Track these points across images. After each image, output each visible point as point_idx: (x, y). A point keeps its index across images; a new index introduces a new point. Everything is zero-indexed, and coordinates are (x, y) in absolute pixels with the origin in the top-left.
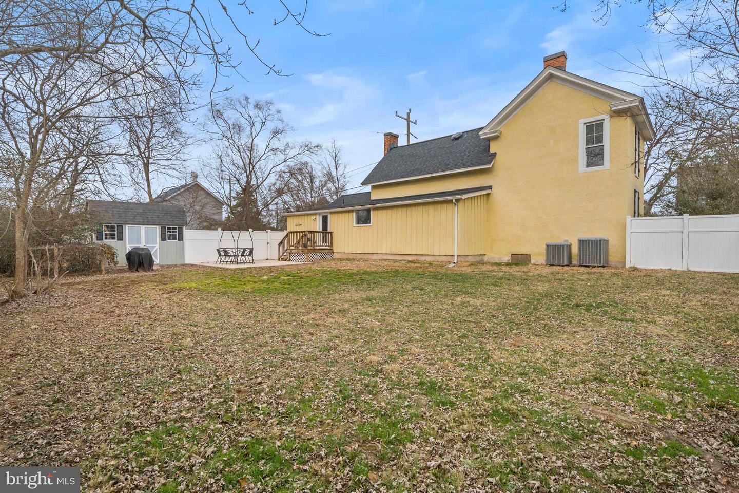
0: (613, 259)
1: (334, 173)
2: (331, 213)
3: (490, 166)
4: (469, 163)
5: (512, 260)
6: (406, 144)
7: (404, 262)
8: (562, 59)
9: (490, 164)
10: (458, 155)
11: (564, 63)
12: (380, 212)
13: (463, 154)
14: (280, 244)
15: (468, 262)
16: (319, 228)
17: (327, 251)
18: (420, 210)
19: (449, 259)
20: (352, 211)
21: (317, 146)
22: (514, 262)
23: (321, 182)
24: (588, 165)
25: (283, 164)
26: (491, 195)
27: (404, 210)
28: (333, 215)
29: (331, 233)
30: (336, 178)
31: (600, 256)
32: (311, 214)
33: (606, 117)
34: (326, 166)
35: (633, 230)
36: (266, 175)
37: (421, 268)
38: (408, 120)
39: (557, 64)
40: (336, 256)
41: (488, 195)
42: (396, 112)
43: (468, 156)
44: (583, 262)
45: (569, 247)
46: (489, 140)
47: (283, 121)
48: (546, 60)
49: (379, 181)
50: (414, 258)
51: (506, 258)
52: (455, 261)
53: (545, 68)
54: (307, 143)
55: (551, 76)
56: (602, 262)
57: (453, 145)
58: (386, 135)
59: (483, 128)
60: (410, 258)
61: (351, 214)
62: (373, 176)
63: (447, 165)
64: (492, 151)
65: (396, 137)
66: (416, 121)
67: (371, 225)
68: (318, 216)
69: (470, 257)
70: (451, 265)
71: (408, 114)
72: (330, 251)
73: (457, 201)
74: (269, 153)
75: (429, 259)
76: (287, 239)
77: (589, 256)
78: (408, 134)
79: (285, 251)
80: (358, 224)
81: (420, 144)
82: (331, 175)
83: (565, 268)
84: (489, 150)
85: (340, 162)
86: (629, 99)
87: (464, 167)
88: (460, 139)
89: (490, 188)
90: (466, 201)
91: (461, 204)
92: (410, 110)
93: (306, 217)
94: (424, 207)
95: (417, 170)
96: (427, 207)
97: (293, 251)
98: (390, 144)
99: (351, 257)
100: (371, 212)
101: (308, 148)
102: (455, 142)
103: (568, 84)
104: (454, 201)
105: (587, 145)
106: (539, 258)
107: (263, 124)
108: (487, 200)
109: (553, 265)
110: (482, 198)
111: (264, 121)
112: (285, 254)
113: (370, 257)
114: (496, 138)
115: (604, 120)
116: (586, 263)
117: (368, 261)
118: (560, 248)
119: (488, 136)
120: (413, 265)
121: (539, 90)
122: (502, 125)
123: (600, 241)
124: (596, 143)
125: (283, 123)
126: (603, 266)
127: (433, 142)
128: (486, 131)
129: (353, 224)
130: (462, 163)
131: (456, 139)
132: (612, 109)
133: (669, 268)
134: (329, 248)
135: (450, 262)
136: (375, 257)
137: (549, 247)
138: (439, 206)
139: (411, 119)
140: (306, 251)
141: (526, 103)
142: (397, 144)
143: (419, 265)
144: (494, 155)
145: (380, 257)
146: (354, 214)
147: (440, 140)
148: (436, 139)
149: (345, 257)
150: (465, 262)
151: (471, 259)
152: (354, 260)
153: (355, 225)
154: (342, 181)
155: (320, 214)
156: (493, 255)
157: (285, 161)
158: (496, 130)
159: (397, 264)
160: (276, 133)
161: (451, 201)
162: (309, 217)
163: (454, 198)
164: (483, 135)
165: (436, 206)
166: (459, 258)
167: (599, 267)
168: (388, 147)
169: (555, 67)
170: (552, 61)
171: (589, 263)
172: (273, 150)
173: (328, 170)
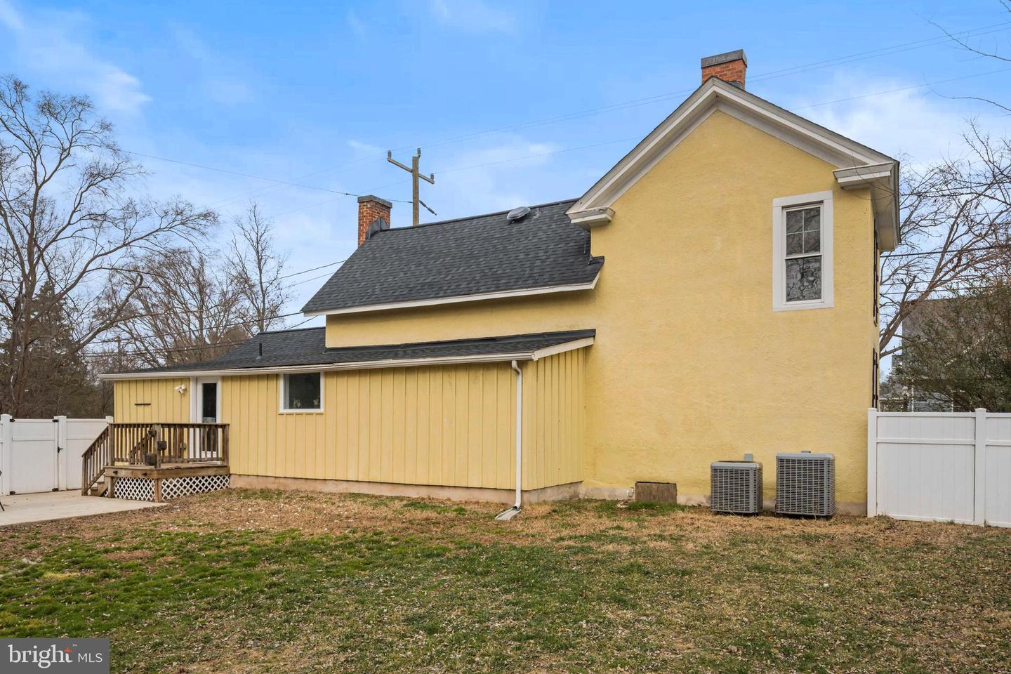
0: (843, 497)
1: (254, 278)
2: (224, 378)
3: (591, 286)
4: (546, 276)
5: (638, 494)
6: (410, 224)
7: (398, 505)
8: (738, 66)
9: (591, 281)
10: (522, 256)
11: (741, 74)
12: (342, 382)
13: (532, 255)
14: (88, 455)
15: (545, 502)
16: (196, 416)
17: (212, 472)
18: (437, 380)
19: (502, 498)
20: (277, 376)
21: (206, 216)
22: (643, 500)
23: (224, 294)
24: (790, 298)
25: (123, 251)
26: (593, 352)
27: (400, 379)
28: (228, 385)
29: (224, 426)
30: (258, 288)
31: (822, 494)
32: (174, 380)
33: (827, 196)
34: (236, 260)
35: (880, 439)
36: (75, 275)
37: (437, 523)
38: (415, 171)
39: (729, 75)
40: (235, 483)
41: (587, 349)
42: (390, 154)
43: (543, 261)
44: (788, 508)
45: (759, 471)
46: (588, 228)
47: (115, 151)
48: (707, 65)
49: (344, 307)
50: (423, 493)
51: (625, 491)
52: (518, 504)
53: (704, 82)
54: (182, 206)
55: (717, 100)
56: (825, 508)
57: (510, 234)
58: (362, 201)
59: (574, 201)
60: (413, 494)
61: (272, 384)
62: (330, 294)
63: (499, 278)
64: (595, 253)
65: (386, 207)
66: (432, 176)
67: (321, 410)
68: (192, 385)
69: (549, 490)
70: (508, 515)
71: (416, 160)
72: (222, 471)
73: (522, 364)
74: (84, 224)
75: (457, 496)
76: (107, 442)
77: (799, 493)
78: (416, 203)
79: (102, 472)
80: (291, 407)
81: (439, 227)
82: (247, 280)
83: (753, 520)
84: (589, 250)
85: (268, 253)
86: (871, 163)
87: (536, 284)
88: (525, 222)
89: (591, 333)
90: (541, 365)
91: (530, 372)
92: (419, 151)
93: (162, 386)
94: (446, 375)
95: (431, 285)
96: (453, 374)
97: (122, 474)
98: (371, 223)
99: (272, 486)
100: (322, 381)
101: (181, 217)
102: (516, 227)
103: (750, 121)
104: (514, 364)
105: (788, 254)
106: (694, 491)
107: (65, 152)
108: (586, 360)
109: (727, 514)
110: (575, 357)
111: (67, 145)
112: (101, 479)
113: (319, 487)
114: (603, 225)
115: (822, 202)
116: (793, 509)
117: (312, 499)
118: (742, 475)
119: (587, 219)
120: (419, 514)
121: (693, 129)
122: (616, 198)
123: (822, 461)
124: (806, 252)
125: (118, 155)
126: (827, 518)
127: (468, 223)
128: (582, 209)
129: (277, 408)
130: (531, 276)
131: (517, 221)
132: (840, 180)
133: (949, 519)
134: (219, 463)
135: (505, 507)
136: (330, 488)
137: (715, 471)
138: (480, 373)
139: (421, 171)
140: (155, 475)
141: (665, 153)
142: (388, 223)
143: (432, 514)
144: (599, 262)
145: (343, 488)
146: (281, 383)
147: (482, 221)
148: (473, 218)
149: (258, 485)
150: (539, 504)
151: (551, 496)
152: (280, 493)
153: (282, 410)
154: (272, 295)
155: (197, 379)
156: (601, 484)
157: (125, 245)
158: (603, 207)
159: (383, 511)
160: (95, 176)
161: (507, 364)
162: (170, 385)
163: (514, 357)
164: (576, 215)
165: (472, 373)
166: (526, 496)
167: (818, 517)
168: (366, 229)
169: (727, 82)
170: (718, 69)
171: (799, 509)
172: (92, 216)
173: (240, 269)
